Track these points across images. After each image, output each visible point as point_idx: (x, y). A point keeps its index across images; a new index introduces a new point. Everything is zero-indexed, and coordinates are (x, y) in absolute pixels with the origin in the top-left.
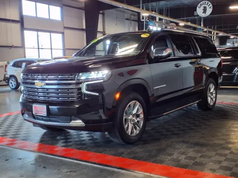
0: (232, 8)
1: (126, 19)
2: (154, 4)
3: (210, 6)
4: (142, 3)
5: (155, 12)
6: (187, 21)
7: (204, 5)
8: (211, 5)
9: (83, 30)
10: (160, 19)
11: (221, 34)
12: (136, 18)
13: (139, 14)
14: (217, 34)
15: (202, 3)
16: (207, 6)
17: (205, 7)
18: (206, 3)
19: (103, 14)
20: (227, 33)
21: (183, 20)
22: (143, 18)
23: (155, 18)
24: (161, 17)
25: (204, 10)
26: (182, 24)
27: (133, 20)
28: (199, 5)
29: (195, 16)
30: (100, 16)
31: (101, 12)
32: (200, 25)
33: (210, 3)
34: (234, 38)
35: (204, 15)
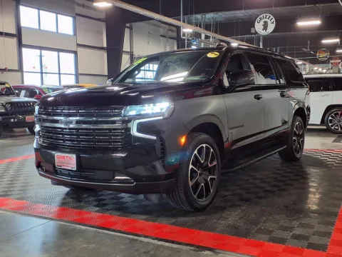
0: (300, 24)
1: (162, 36)
2: (199, 16)
3: (272, 21)
4: (184, 15)
5: (200, 27)
6: (242, 40)
7: (265, 20)
8: (274, 20)
9: (102, 48)
10: (207, 37)
12: (174, 35)
13: (178, 28)
15: (261, 16)
16: (268, 21)
17: (266, 22)
18: (268, 17)
19: (131, 28)
21: (237, 39)
22: (184, 35)
23: (200, 34)
24: (209, 34)
25: (264, 26)
27: (171, 38)
28: (258, 19)
29: (252, 34)
30: (127, 31)
31: (128, 25)
33: (272, 17)
35: (264, 33)
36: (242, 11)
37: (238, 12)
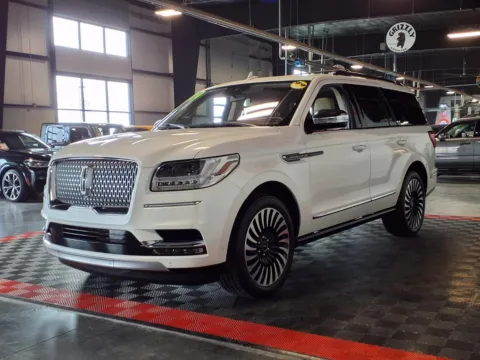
0: (452, 36)
1: (251, 56)
2: (304, 28)
3: (411, 32)
4: (283, 26)
5: (306, 43)
6: (367, 61)
7: (400, 31)
8: (413, 31)
9: (167, 75)
10: (316, 57)
11: (430, 87)
12: (269, 54)
13: (275, 46)
14: (422, 86)
15: (396, 26)
17: (402, 35)
18: (405, 27)
19: (207, 47)
20: (441, 84)
21: (360, 60)
22: (283, 55)
23: (307, 53)
24: (317, 52)
26: (357, 67)
27: (264, 59)
28: (391, 30)
29: (381, 52)
30: (202, 52)
31: (203, 42)
32: (392, 69)
33: (411, 27)
34: (454, 95)
35: (399, 50)
36: (368, 20)
37: (361, 21)
